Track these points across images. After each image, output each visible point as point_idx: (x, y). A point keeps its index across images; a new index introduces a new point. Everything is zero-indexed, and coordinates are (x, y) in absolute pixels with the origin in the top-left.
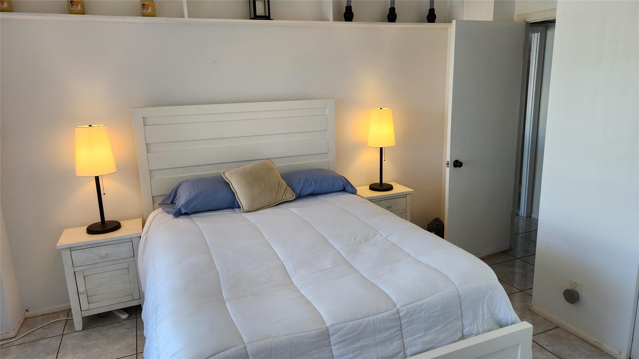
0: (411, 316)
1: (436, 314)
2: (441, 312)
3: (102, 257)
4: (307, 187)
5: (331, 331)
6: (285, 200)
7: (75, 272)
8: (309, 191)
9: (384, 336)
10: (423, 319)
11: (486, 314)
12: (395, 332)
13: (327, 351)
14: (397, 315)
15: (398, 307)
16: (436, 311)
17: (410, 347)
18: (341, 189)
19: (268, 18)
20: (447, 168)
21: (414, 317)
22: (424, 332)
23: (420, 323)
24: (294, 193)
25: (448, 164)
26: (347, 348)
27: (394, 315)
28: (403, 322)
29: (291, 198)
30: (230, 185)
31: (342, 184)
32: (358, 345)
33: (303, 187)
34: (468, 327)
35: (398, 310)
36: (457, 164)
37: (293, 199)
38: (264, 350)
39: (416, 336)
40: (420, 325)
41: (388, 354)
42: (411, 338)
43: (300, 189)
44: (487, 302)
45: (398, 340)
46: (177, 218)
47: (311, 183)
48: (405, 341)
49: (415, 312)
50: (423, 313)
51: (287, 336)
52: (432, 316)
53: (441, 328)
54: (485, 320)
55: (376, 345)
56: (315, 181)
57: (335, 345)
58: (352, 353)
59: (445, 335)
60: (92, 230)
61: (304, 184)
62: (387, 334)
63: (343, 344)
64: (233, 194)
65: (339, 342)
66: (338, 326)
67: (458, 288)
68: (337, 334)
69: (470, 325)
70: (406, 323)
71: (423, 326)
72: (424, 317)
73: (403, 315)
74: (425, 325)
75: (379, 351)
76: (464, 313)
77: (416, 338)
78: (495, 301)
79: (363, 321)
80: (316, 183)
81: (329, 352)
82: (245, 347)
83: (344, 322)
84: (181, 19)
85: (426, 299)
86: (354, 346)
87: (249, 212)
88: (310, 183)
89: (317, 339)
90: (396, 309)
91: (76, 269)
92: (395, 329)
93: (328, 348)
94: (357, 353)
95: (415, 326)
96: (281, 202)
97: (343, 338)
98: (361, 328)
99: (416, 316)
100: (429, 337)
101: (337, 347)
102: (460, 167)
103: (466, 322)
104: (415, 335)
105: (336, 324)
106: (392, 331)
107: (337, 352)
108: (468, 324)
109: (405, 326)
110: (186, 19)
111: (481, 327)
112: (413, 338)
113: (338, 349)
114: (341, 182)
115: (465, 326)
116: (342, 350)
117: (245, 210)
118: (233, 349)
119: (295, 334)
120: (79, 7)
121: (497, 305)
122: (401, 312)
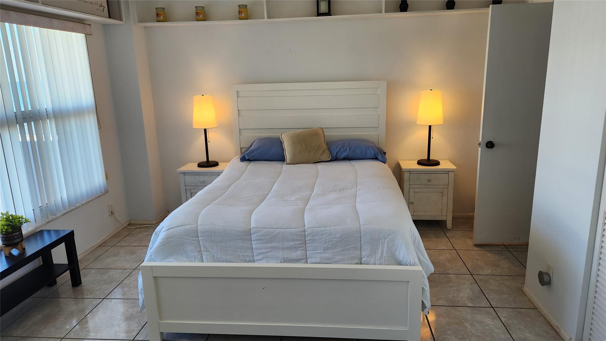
0: (314, 236)
1: (335, 239)
2: (340, 239)
3: (201, 182)
4: (342, 152)
5: (252, 231)
6: (322, 160)
7: (186, 189)
8: (344, 155)
9: (290, 244)
10: (324, 240)
11: (385, 252)
12: (299, 244)
13: (248, 244)
14: (303, 233)
15: (306, 228)
16: (336, 238)
17: (311, 258)
18: (373, 156)
19: (329, 14)
20: (479, 148)
21: (316, 237)
22: (324, 250)
23: (320, 243)
24: (330, 155)
25: (480, 144)
26: (261, 245)
27: (300, 232)
28: (307, 238)
29: (327, 159)
30: (283, 143)
31: (373, 152)
32: (270, 245)
33: (339, 152)
34: (366, 257)
35: (305, 230)
36: (490, 145)
37: (329, 160)
38: (207, 231)
39: (317, 252)
40: (320, 244)
41: (292, 257)
42: (312, 252)
43: (336, 153)
44: (388, 243)
45: (301, 250)
46: (242, 162)
47: (347, 148)
48: (307, 252)
49: (318, 234)
50: (324, 236)
51: (223, 227)
52: (331, 240)
53: (338, 251)
54: (384, 257)
55: (283, 249)
56: (350, 147)
57: (254, 240)
58: (265, 249)
59: (341, 258)
60: (200, 165)
61: (340, 149)
62: (293, 243)
63: (260, 241)
64: (283, 150)
65: (257, 240)
66: (257, 229)
67: (361, 226)
68: (256, 234)
69: (367, 257)
70: (309, 240)
71: (323, 246)
72: (324, 239)
73: (307, 234)
74: (324, 245)
75: (285, 254)
76: (362, 246)
77: (317, 253)
78: (396, 244)
79: (276, 230)
80: (350, 149)
81: (249, 244)
82: (197, 227)
83: (262, 228)
84: (262, 20)
85: (330, 228)
86: (268, 245)
87: (290, 164)
88: (345, 148)
89: (241, 234)
90: (304, 229)
91: (187, 188)
92: (300, 242)
93: (249, 242)
94: (269, 250)
95: (316, 244)
96: (318, 161)
97: (260, 238)
98: (273, 235)
99: (318, 237)
100: (327, 255)
101: (255, 242)
102: (492, 148)
103: (364, 254)
104: (315, 251)
105: (257, 228)
106: (297, 243)
107: (255, 245)
108: (365, 256)
109: (308, 242)
110: (266, 19)
111: (378, 260)
112: (314, 252)
113: (256, 244)
114: (373, 151)
115: (362, 256)
116: (258, 245)
117: (287, 163)
118: (190, 226)
119: (228, 227)
120: (201, 16)
121: (398, 248)
122: (306, 231)
